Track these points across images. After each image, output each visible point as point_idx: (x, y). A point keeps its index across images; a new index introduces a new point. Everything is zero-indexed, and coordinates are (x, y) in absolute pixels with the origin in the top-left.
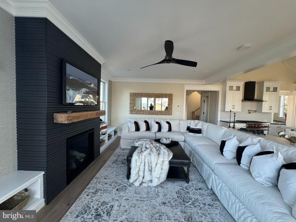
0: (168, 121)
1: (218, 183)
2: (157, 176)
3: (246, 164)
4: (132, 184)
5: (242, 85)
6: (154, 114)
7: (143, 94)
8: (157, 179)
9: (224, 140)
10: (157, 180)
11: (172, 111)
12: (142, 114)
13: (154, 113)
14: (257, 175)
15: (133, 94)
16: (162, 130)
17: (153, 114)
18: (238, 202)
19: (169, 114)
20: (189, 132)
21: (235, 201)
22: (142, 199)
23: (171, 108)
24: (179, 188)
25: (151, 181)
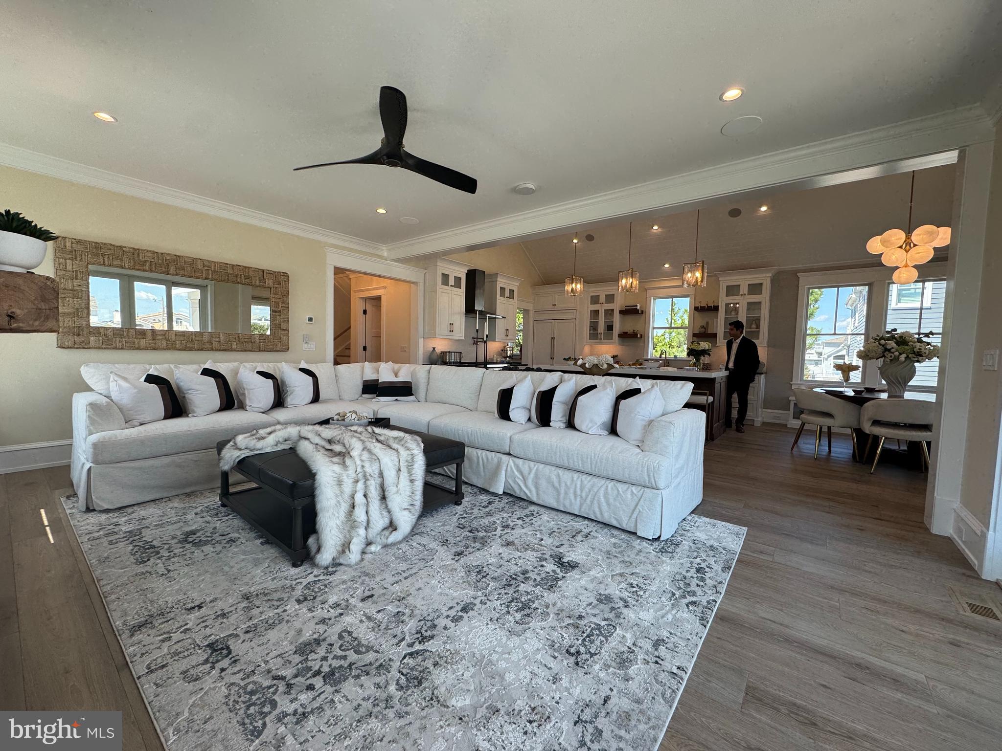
0: (304, 365)
1: (526, 472)
2: (406, 505)
3: (561, 419)
4: (336, 564)
5: (462, 273)
6: (212, 350)
7: (147, 254)
8: (406, 513)
9: (506, 386)
10: (409, 515)
11: (288, 335)
12: (146, 348)
13: (210, 342)
14: (590, 425)
15: (79, 247)
16: (290, 400)
17: (207, 346)
18: (578, 479)
19: (279, 347)
20: (378, 396)
21: (573, 480)
22: (405, 575)
23: (284, 326)
24: (455, 519)
25: (392, 526)
